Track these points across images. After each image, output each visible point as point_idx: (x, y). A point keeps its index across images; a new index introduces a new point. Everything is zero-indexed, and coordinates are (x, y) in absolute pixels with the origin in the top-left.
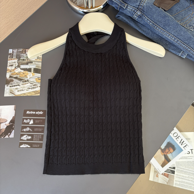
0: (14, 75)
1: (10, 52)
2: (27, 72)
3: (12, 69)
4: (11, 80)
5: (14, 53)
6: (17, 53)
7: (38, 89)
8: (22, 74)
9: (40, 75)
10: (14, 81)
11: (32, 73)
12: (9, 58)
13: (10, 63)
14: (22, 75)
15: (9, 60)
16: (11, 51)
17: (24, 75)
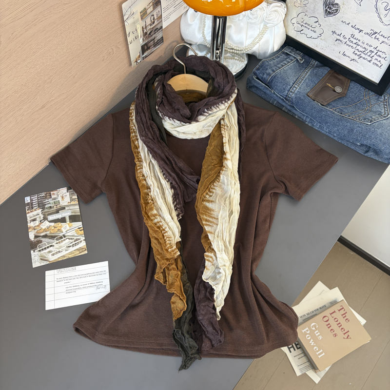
0: (41, 233)
1: (27, 201)
2: (60, 224)
3: (36, 225)
4: (37, 241)
5: (34, 202)
6: (38, 200)
7: (83, 244)
8: (53, 228)
9: (81, 223)
10: (44, 242)
11: (68, 224)
12: (28, 210)
14: (53, 230)
15: (28, 213)
16: (28, 199)
17: (56, 230)
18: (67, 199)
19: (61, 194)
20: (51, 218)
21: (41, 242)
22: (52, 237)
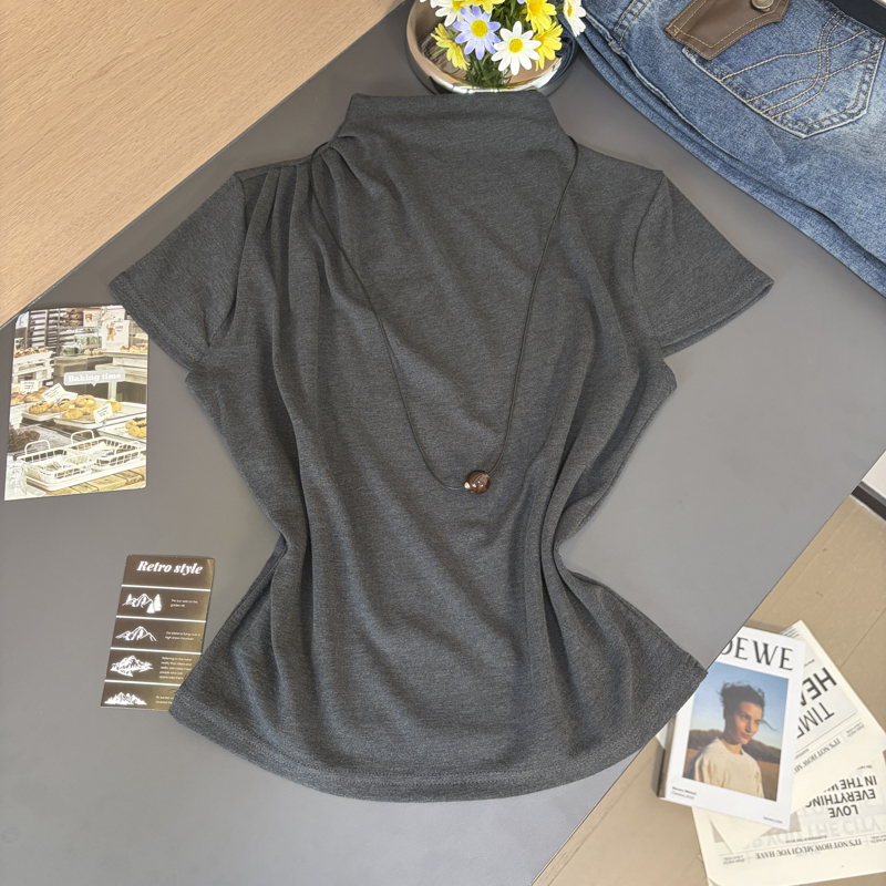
0: (39, 414)
1: (21, 323)
2: (92, 400)
3: (32, 391)
4: (26, 433)
5: (37, 328)
6: (48, 324)
8: (72, 407)
9: (145, 406)
10: (43, 438)
11: (112, 403)
12: (18, 347)
13: (20, 369)
14: (71, 410)
15: (19, 355)
16: (22, 320)
17: (80, 414)
18: (122, 337)
19: (109, 322)
20: (72, 378)
21: (36, 436)
22: (66, 430)
